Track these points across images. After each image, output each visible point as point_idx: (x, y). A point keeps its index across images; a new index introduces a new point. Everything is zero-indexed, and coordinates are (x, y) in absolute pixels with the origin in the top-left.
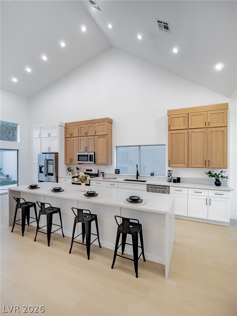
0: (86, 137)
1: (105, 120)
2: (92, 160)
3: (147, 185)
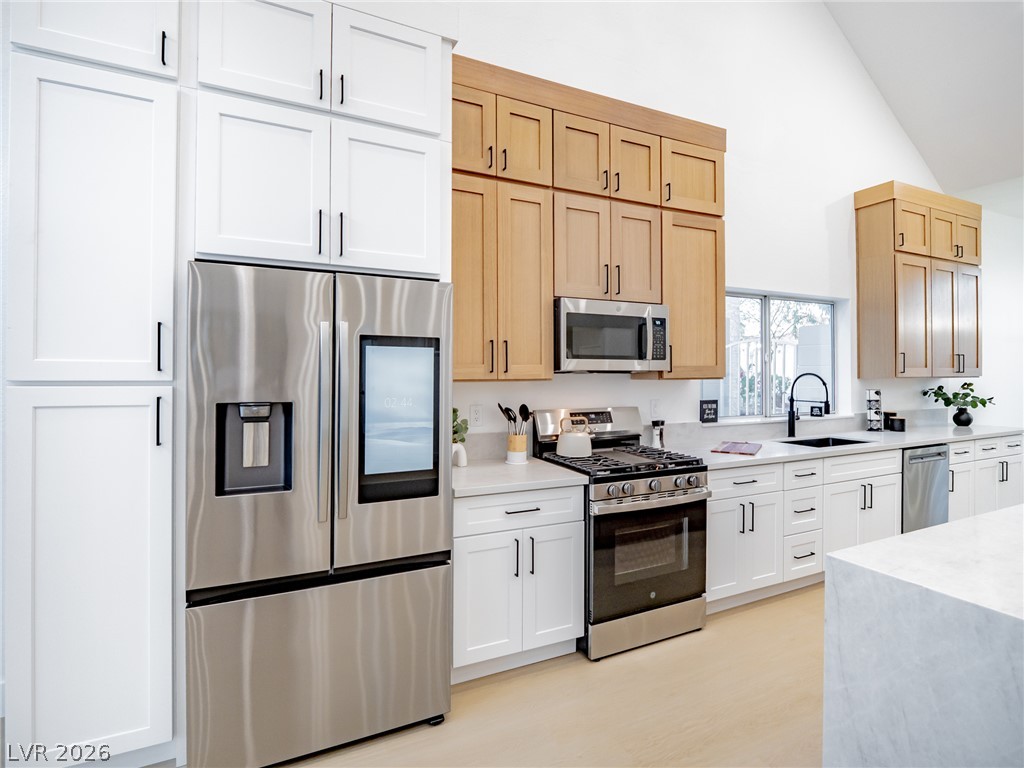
0: (607, 202)
1: (715, 138)
2: (660, 356)
3: (904, 449)
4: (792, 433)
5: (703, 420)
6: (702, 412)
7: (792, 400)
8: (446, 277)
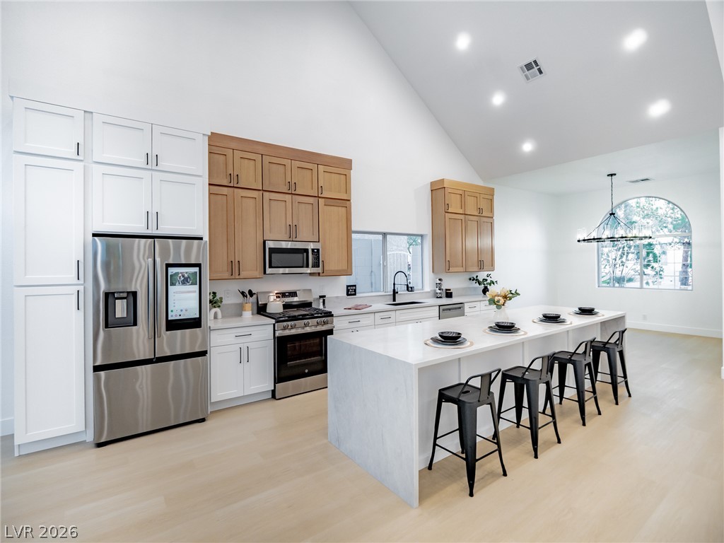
0: (290, 196)
1: (346, 164)
2: (316, 265)
3: (440, 306)
4: (394, 300)
5: (348, 295)
6: (348, 291)
7: (394, 284)
8: (206, 238)
